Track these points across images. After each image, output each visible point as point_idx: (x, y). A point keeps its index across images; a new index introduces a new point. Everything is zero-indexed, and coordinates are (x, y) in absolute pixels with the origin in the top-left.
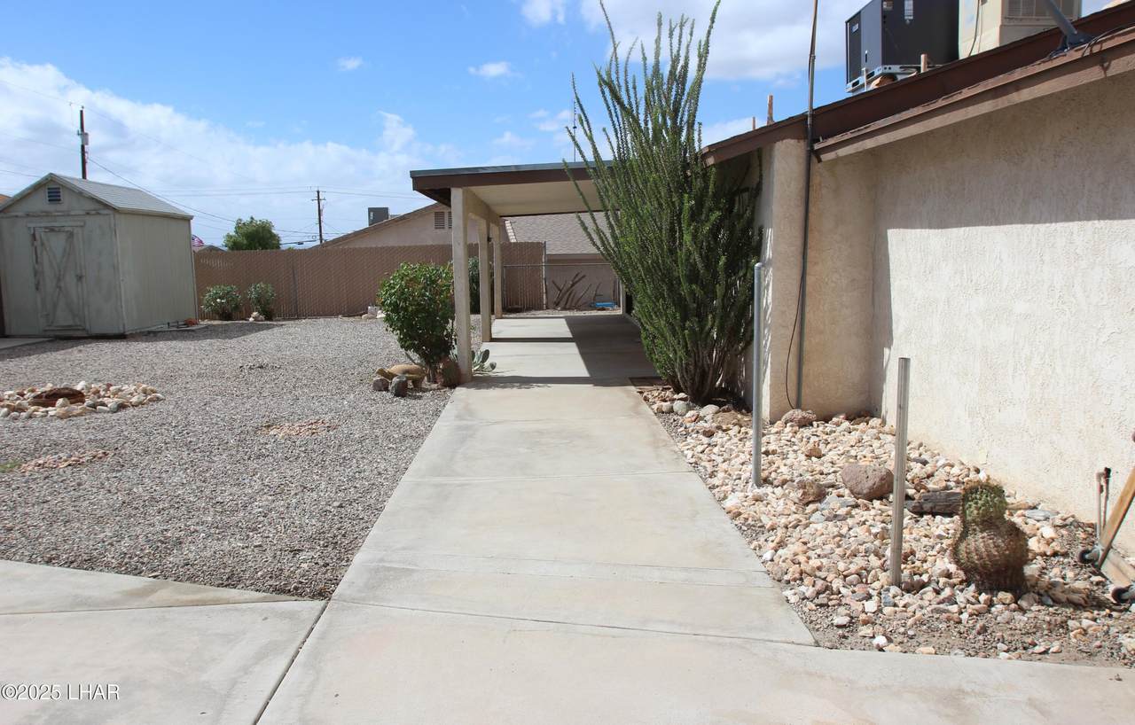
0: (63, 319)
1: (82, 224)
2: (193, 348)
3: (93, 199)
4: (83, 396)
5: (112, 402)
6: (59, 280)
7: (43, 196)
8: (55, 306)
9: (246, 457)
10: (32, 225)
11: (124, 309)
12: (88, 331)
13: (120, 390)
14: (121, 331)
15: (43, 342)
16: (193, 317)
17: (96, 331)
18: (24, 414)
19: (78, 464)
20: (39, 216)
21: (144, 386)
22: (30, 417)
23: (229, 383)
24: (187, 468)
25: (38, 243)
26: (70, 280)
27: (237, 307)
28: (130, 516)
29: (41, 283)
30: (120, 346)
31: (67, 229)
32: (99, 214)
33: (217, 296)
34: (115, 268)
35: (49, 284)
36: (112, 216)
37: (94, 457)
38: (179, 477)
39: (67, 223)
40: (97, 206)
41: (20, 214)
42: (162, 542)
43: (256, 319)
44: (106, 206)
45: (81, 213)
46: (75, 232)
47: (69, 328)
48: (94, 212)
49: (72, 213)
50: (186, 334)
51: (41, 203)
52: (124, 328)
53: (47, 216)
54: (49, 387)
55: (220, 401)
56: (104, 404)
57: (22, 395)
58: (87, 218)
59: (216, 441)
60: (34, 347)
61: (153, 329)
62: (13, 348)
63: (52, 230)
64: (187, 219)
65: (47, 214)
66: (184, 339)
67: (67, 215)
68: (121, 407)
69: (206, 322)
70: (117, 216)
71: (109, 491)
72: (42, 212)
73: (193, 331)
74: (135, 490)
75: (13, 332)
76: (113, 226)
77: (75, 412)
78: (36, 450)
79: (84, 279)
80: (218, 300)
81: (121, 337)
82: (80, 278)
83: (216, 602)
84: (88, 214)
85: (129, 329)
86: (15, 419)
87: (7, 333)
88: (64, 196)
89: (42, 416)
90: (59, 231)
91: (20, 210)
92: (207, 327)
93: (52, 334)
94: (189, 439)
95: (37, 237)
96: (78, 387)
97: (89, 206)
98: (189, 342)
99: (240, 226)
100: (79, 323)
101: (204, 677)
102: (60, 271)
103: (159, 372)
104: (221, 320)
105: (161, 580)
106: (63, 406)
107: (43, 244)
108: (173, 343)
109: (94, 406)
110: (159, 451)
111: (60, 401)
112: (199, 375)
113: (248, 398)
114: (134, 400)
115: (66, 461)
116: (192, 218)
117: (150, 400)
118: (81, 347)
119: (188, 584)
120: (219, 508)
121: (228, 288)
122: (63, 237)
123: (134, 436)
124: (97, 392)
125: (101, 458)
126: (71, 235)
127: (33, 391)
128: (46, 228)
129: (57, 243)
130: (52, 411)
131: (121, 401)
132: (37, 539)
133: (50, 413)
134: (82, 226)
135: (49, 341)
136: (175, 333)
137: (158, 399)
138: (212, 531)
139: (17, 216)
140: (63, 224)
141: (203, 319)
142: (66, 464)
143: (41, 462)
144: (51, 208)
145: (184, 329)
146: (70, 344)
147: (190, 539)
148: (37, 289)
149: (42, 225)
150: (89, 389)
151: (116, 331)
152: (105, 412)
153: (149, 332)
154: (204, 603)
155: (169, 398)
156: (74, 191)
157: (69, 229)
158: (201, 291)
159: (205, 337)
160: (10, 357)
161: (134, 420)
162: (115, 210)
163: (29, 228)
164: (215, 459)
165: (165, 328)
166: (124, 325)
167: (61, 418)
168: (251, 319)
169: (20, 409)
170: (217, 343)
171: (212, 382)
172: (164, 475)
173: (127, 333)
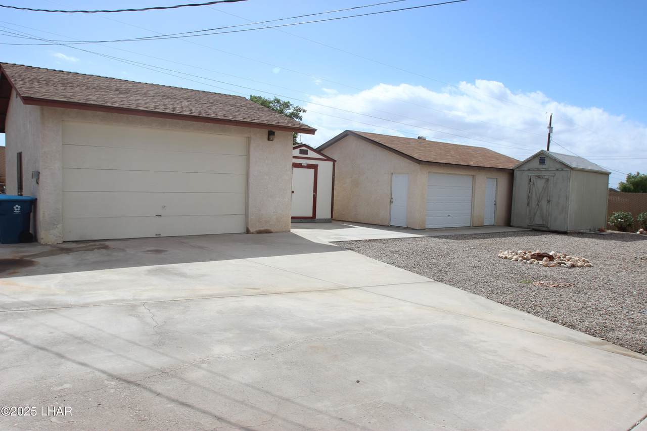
0: (538, 221)
1: (554, 175)
2: (605, 244)
3: (561, 163)
4: (553, 258)
5: (569, 263)
6: (539, 202)
7: (537, 160)
8: (535, 214)
9: (644, 302)
10: (530, 175)
11: (568, 219)
12: (548, 228)
13: (571, 258)
14: (566, 230)
15: (528, 231)
16: (603, 227)
17: (553, 228)
18: (528, 262)
19: (558, 287)
20: (534, 170)
21: (583, 258)
22: (531, 263)
23: (629, 264)
24: (612, 300)
25: (531, 183)
26: (544, 203)
27: (630, 225)
28: (586, 313)
29: (530, 202)
30: (565, 238)
31: (546, 177)
32: (562, 170)
33: (618, 217)
34: (567, 198)
35: (534, 204)
36: (569, 172)
37: (565, 285)
38: (608, 302)
39: (547, 174)
40: (563, 166)
41: (525, 169)
42: (605, 327)
43: (641, 232)
44: (567, 166)
45: (554, 169)
46: (550, 179)
47: (539, 225)
48: (560, 169)
49: (550, 169)
50: (599, 236)
51: (536, 164)
52: (567, 229)
53: (537, 170)
54: (537, 251)
55: (625, 273)
56: (564, 264)
57: (526, 253)
58: (558, 172)
59: (626, 291)
60: (523, 233)
61: (582, 231)
62: (515, 232)
63: (539, 177)
64: (607, 174)
65: (538, 170)
66: (599, 238)
67: (547, 170)
68: (573, 266)
69: (610, 231)
70: (572, 171)
71: (575, 301)
72: (536, 168)
73: (603, 235)
74: (587, 303)
75: (514, 225)
76: (569, 176)
77: (551, 265)
78: (537, 277)
79: (550, 202)
80: (619, 220)
81: (565, 233)
82: (549, 202)
83: (635, 357)
84: (558, 170)
85: (570, 229)
86: (525, 263)
87: (511, 224)
88: (547, 161)
89: (536, 264)
90: (542, 178)
91: (526, 167)
92: (611, 234)
93: (531, 227)
94: (611, 287)
95: (532, 180)
96: (551, 254)
97: (558, 166)
98: (602, 241)
99: (629, 177)
100: (545, 224)
101: (632, 382)
102: (540, 197)
103: (589, 253)
104: (618, 231)
105: (605, 341)
106: (546, 261)
107: (534, 184)
108: (594, 240)
109: (560, 264)
110: (596, 289)
111: (545, 258)
112: (611, 258)
113: (641, 274)
114: (579, 264)
115: (553, 284)
116: (610, 173)
117: (587, 266)
118: (546, 236)
119: (619, 346)
120: (631, 320)
121: (626, 213)
122: (543, 181)
123: (582, 280)
124: (559, 258)
125: (568, 286)
126: (548, 180)
127: (530, 252)
128: (536, 176)
129: (540, 184)
130: (541, 263)
131: (573, 263)
132: (548, 312)
133: (540, 263)
134: (554, 176)
135: (530, 231)
136: (593, 235)
137: (590, 266)
138: (630, 329)
139: (524, 170)
140: (545, 175)
141: (608, 229)
142: (553, 286)
143: (542, 283)
144: (540, 166)
145: (598, 233)
146: (540, 233)
147: (618, 329)
148: (528, 205)
149: (534, 175)
150: (556, 255)
151: (562, 230)
152: (564, 267)
153: (579, 233)
154: (629, 356)
155: (595, 266)
156: (552, 159)
157: (547, 177)
158: (610, 213)
159: (611, 239)
160: (514, 235)
161: (581, 273)
162: (571, 168)
163: (529, 176)
164: (626, 299)
165: (588, 231)
166: (567, 227)
167: (545, 266)
168: (638, 233)
169: (527, 259)
170: (619, 243)
171: (620, 262)
172: (600, 300)
173: (568, 231)
